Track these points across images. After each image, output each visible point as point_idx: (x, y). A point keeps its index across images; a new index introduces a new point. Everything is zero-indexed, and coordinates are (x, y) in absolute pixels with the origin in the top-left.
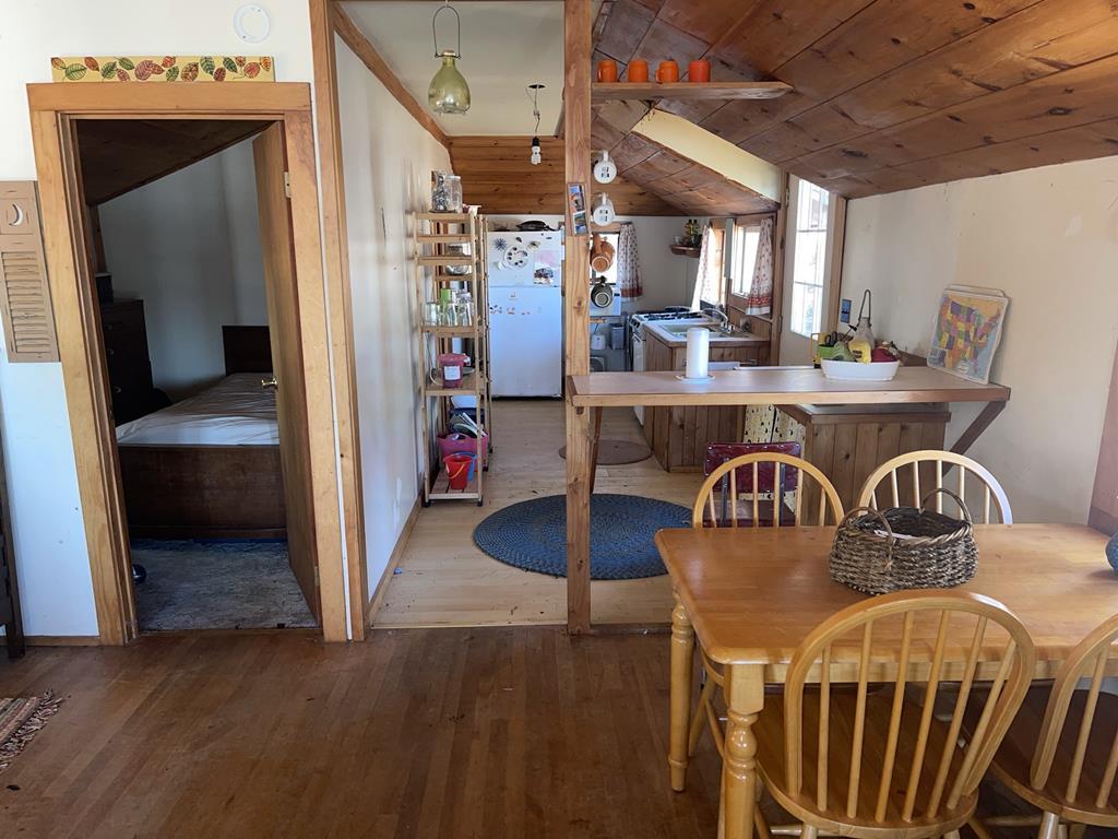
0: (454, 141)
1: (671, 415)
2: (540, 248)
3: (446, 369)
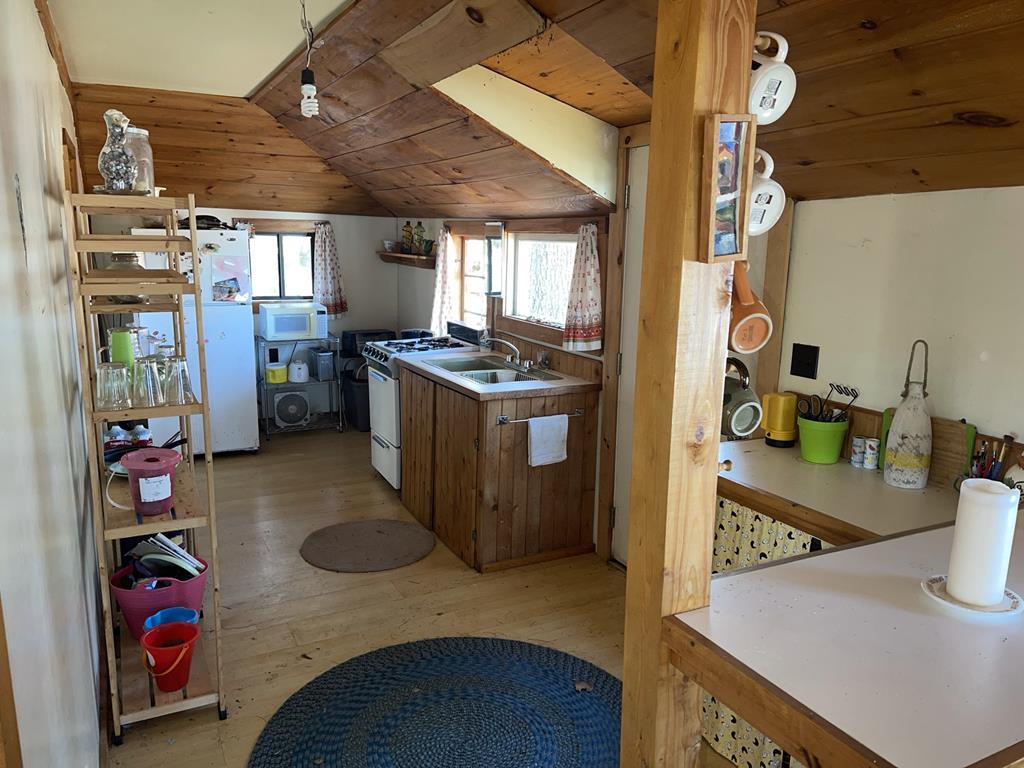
0: (83, 92)
1: (481, 494)
2: (220, 253)
3: (142, 481)
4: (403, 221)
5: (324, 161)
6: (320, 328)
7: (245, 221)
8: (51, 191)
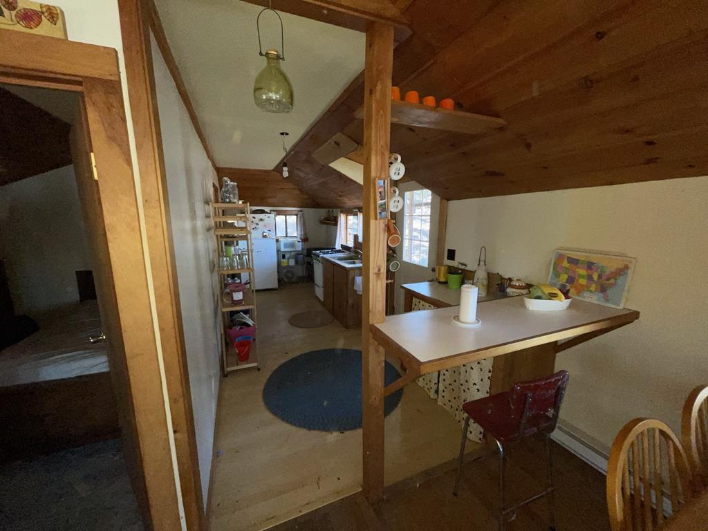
0: (220, 170)
1: (347, 302)
2: (265, 221)
3: (234, 294)
4: (327, 210)
5: (300, 190)
6: (299, 247)
7: (274, 211)
8: (207, 202)
